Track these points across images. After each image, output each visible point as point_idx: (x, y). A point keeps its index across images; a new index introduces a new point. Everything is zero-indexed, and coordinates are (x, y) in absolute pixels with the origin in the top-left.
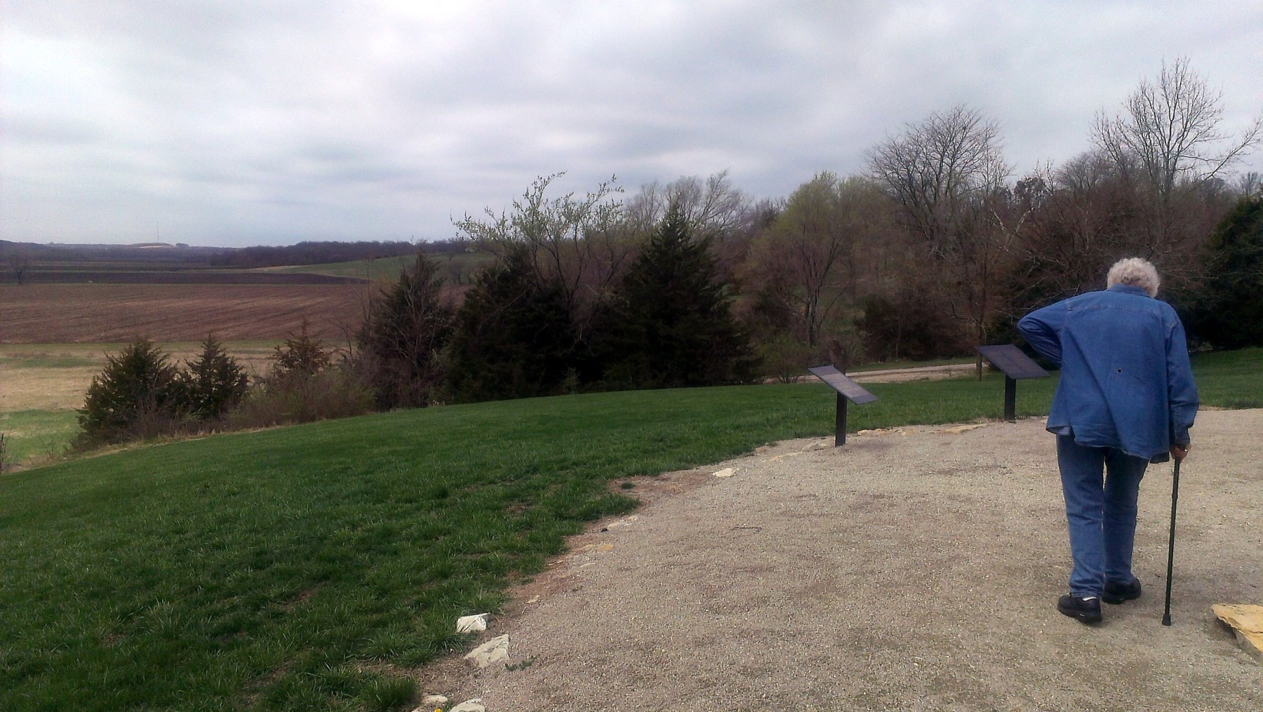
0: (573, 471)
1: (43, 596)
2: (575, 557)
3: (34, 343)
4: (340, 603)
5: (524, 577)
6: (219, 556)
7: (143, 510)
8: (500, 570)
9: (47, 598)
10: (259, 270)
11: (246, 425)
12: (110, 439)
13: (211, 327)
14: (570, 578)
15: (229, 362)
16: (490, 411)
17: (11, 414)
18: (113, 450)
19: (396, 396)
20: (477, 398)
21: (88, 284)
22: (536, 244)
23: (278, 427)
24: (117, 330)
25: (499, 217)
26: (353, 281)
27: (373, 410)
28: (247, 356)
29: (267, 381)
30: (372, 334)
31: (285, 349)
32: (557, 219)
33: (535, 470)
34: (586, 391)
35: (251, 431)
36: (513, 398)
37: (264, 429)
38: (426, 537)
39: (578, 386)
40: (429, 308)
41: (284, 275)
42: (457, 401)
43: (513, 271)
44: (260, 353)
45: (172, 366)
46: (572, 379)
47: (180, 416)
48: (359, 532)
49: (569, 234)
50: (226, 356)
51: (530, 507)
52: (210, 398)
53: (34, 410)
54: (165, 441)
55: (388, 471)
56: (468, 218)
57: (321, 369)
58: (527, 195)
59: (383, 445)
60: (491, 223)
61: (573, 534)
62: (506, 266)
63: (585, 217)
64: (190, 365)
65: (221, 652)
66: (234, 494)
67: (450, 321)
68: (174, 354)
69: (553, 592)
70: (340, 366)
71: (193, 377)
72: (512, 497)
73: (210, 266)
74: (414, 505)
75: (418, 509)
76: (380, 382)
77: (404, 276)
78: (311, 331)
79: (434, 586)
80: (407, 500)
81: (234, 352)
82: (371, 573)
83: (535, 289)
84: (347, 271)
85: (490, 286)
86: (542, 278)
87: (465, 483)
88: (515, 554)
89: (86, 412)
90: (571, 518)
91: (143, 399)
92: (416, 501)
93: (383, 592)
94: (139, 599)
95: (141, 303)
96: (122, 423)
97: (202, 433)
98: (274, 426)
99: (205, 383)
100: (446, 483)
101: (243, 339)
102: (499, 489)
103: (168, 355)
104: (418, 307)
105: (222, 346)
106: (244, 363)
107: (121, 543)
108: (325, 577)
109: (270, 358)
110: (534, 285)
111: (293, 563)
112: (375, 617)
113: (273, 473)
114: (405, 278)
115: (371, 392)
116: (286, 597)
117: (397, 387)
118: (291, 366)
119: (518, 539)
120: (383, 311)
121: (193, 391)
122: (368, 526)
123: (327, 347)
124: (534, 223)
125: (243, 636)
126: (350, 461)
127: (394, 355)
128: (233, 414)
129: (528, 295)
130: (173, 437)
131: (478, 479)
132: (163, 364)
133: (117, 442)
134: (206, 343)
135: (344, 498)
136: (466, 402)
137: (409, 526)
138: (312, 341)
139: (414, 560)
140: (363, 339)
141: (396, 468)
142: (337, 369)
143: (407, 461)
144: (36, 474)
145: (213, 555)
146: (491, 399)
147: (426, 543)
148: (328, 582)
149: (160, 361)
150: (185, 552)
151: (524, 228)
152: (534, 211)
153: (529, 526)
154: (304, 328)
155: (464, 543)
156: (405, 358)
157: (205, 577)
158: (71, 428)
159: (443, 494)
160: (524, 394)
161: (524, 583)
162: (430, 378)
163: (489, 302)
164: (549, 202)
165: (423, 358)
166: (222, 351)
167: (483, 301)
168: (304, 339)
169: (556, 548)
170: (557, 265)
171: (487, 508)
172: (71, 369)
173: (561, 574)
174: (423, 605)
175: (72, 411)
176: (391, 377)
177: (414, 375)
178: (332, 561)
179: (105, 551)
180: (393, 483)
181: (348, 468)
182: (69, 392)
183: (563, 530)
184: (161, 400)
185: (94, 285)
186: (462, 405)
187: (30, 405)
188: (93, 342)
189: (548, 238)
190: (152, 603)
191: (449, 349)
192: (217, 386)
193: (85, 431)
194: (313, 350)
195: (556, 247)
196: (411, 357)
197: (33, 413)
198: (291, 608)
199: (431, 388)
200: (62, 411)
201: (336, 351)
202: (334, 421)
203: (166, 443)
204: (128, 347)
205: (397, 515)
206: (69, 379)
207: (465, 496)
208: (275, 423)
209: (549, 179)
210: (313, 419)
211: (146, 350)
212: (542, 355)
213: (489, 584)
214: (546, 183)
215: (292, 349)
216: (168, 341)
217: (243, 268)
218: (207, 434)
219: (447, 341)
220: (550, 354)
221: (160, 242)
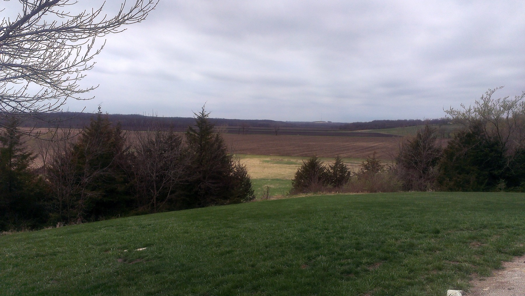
0: (506, 230)
1: (281, 246)
2: (509, 273)
3: (279, 155)
4: (392, 272)
5: (480, 277)
6: (342, 242)
7: (313, 219)
8: (468, 271)
9: (283, 246)
10: (357, 131)
11: (349, 191)
12: (302, 191)
13: (337, 153)
14: (507, 282)
15: (344, 166)
16: (458, 196)
17: (271, 180)
18: (302, 196)
19: (412, 185)
20: (451, 190)
21: (297, 136)
22: (487, 120)
23: (362, 193)
24: (306, 152)
25: (467, 108)
26: (396, 136)
27: (401, 190)
28: (351, 164)
29: (358, 175)
30: (402, 158)
31: (366, 163)
32: (498, 109)
33: (485, 227)
34: (509, 191)
35: (351, 194)
36: (469, 191)
37: (356, 193)
38: (430, 250)
39: (505, 188)
40: (430, 148)
41: (366, 133)
42: (441, 190)
43: (473, 133)
44: (356, 163)
45: (324, 166)
46: (502, 184)
47: (326, 185)
48: (398, 243)
49: (504, 116)
50: (343, 164)
51: (483, 245)
52: (336, 179)
53: (278, 179)
54: (320, 194)
55: (410, 218)
56: (451, 109)
57: (379, 172)
58: (482, 98)
59: (407, 206)
60: (463, 110)
61: (507, 261)
62: (470, 130)
63: (514, 107)
64: (330, 166)
65: (345, 280)
66: (346, 218)
67: (440, 154)
68: (325, 162)
69: (497, 287)
70: (388, 171)
71: (331, 171)
72: (474, 238)
73: (339, 130)
74: (424, 235)
75: (426, 237)
76: (405, 178)
77: (419, 134)
78: (377, 155)
79: (435, 273)
80: (420, 232)
81: (346, 163)
82: (406, 261)
83: (484, 141)
84: (393, 132)
85: (461, 139)
86: (488, 136)
87: (448, 229)
88: (475, 266)
89: (295, 181)
90: (506, 253)
91: (314, 178)
92: (424, 233)
93: (411, 271)
94: (314, 253)
95: (314, 143)
96: (306, 186)
97: (333, 193)
98: (360, 192)
99: (335, 174)
100: (438, 227)
101: (349, 158)
102: (466, 234)
103: (323, 162)
104: (424, 148)
105: (342, 160)
106: (349, 167)
107: (306, 230)
108: (385, 259)
109: (360, 166)
110: (484, 139)
111: (371, 250)
112: (408, 281)
113: (361, 211)
114: (419, 136)
115: (400, 183)
116: (369, 264)
117: (413, 181)
118: (368, 169)
119: (477, 259)
120: (408, 149)
121: (331, 176)
122: (403, 240)
123: (383, 162)
124: (486, 110)
125: (352, 276)
126: (392, 211)
127: (412, 168)
128: (345, 186)
129: (480, 144)
130: (323, 193)
131: (454, 227)
132: (321, 166)
133: (304, 193)
134: (336, 158)
135: (391, 227)
136: (446, 191)
137: (422, 244)
138: (377, 160)
139: (425, 260)
140: (399, 160)
141: (413, 217)
142: (386, 172)
143: (418, 214)
144: (279, 202)
145: (340, 241)
146: (458, 191)
147: (430, 252)
148: (386, 261)
149: (320, 165)
150: (329, 238)
151: (480, 113)
152: (486, 105)
153: (483, 253)
154: (374, 154)
155: (449, 256)
156: (417, 169)
157: (337, 249)
158: (290, 186)
159: (438, 232)
160: (476, 190)
161: (480, 280)
162: (429, 179)
163: (460, 146)
164: (494, 100)
165: (425, 170)
166: (342, 162)
167: (457, 146)
168: (374, 159)
169: (498, 267)
170: (497, 130)
171: (460, 242)
172: (290, 165)
173: (500, 279)
174: (430, 281)
175: (290, 180)
176: (410, 177)
177: (421, 177)
178: (388, 252)
179: (301, 232)
180: (413, 223)
181: (392, 214)
182: (289, 173)
183: (502, 258)
184: (319, 179)
185: (299, 136)
186: (443, 192)
187: (277, 177)
188: (298, 156)
189: (493, 117)
190: (319, 256)
191: (438, 167)
192: (339, 175)
193: (293, 187)
194: (377, 164)
195: (497, 122)
196: (420, 169)
197: (277, 180)
198: (371, 269)
199: (429, 183)
200: (287, 180)
201: (387, 165)
202: (385, 193)
203: (321, 195)
204: (310, 159)
205: (416, 238)
206: (289, 169)
207: (448, 234)
208: (360, 191)
209: (494, 90)
210: (375, 192)
211: (315, 160)
212: (486, 172)
213: (463, 277)
214: (493, 92)
215: (368, 163)
216: (323, 157)
217: (351, 130)
218: (335, 193)
219: (437, 163)
220: (491, 172)
221: (322, 121)
